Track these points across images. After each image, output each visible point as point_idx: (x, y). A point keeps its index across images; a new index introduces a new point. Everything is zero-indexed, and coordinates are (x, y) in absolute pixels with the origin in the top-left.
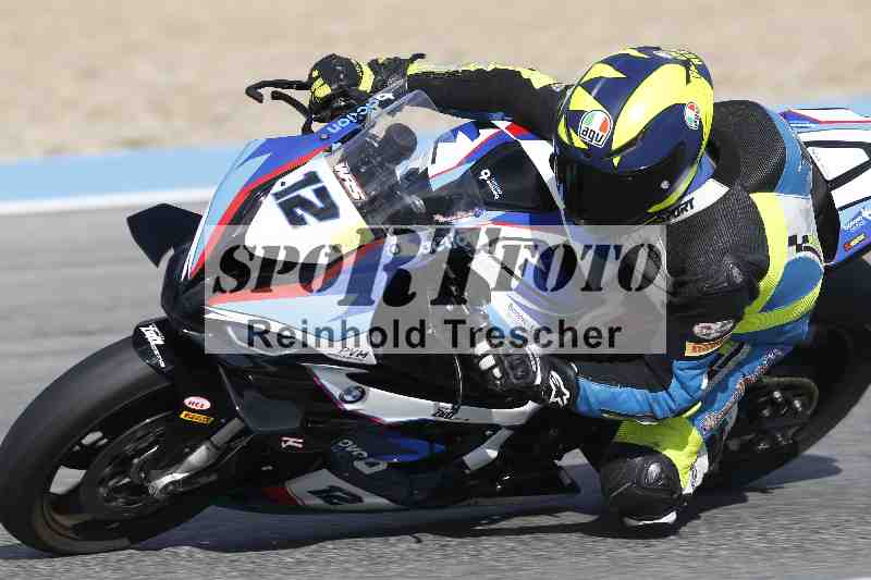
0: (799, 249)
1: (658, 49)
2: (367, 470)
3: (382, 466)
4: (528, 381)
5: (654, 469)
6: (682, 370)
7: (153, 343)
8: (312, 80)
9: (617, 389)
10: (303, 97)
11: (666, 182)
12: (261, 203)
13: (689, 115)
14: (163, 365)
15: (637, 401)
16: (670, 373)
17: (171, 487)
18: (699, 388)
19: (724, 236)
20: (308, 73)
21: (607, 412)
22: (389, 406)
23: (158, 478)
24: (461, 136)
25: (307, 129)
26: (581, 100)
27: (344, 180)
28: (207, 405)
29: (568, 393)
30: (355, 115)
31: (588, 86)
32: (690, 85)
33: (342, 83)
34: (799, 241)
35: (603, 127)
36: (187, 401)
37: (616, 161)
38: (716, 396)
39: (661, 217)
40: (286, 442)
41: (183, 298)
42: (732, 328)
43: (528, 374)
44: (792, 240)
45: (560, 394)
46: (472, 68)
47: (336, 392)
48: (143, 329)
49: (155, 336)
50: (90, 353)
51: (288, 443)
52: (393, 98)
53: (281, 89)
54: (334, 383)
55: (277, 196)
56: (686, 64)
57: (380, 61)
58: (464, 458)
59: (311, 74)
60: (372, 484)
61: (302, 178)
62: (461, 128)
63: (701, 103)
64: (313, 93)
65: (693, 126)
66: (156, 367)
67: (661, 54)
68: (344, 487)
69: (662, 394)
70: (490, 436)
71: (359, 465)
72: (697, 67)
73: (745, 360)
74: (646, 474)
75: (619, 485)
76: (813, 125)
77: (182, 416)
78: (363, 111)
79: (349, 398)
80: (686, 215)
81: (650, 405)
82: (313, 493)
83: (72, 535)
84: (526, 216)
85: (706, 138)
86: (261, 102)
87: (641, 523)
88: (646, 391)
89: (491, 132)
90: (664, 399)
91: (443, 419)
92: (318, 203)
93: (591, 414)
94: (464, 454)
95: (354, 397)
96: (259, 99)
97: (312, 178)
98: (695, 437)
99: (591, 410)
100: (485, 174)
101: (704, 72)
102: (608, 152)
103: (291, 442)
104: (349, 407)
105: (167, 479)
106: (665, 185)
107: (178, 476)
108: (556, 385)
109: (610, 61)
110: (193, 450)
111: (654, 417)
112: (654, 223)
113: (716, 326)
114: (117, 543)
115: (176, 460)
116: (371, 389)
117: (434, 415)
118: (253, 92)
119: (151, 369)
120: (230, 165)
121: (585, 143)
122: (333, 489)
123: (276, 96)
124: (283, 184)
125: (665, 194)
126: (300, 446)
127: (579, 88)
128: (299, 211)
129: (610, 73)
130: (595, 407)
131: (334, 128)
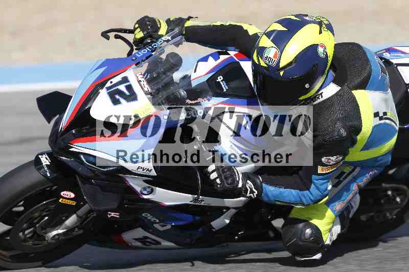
0: (381, 119)
1: (307, 16)
2: (161, 229)
3: (169, 227)
4: (235, 185)
5: (308, 231)
6: (317, 180)
7: (44, 164)
8: (135, 29)
9: (282, 190)
10: (130, 37)
11: (308, 85)
12: (99, 93)
13: (320, 50)
14: (49, 175)
15: (293, 196)
16: (311, 182)
17: (57, 237)
18: (326, 189)
19: (337, 113)
20: (134, 25)
21: (279, 201)
22: (167, 197)
23: (51, 232)
24: (211, 59)
25: (130, 54)
26: (265, 42)
27: (140, 81)
28: (73, 195)
29: (256, 192)
30: (151, 47)
31: (268, 35)
32: (321, 34)
33: (150, 31)
34: (381, 115)
35: (275, 56)
36: (62, 193)
37: (282, 73)
38: (343, 194)
39: (306, 102)
40: (110, 214)
41: (60, 140)
42: (342, 159)
43: (234, 182)
44: (376, 115)
45: (252, 192)
46: (218, 24)
47: (138, 189)
48: (40, 156)
49: (45, 160)
50: (18, 166)
51: (112, 215)
52: (170, 39)
53: (119, 33)
54: (137, 185)
55: (108, 88)
56: (320, 24)
57: (171, 19)
58: (212, 223)
59: (135, 26)
60: (165, 235)
61: (120, 79)
62: (211, 55)
63: (327, 44)
64: (135, 35)
65: (322, 55)
66: (45, 176)
67: (307, 18)
68: (151, 237)
69: (306, 192)
70: (226, 212)
71: (156, 226)
72: (326, 25)
73: (357, 175)
74: (305, 234)
75: (291, 239)
76: (402, 55)
77: (60, 201)
78: (155, 45)
79: (145, 192)
80: (319, 101)
81: (300, 198)
82: (136, 239)
83: (9, 260)
84: (245, 101)
85: (330, 62)
86: (109, 40)
87: (303, 259)
88: (298, 191)
89: (227, 56)
90: (307, 195)
91: (197, 204)
92: (127, 93)
93: (269, 202)
94: (212, 222)
95: (148, 192)
96: (108, 38)
97: (125, 80)
98: (330, 214)
99: (270, 200)
100: (220, 78)
101: (330, 28)
102: (277, 68)
103: (113, 214)
104: (145, 197)
105: (55, 233)
106: (307, 86)
107: (60, 231)
108: (250, 187)
109: (281, 22)
110: (67, 218)
111: (303, 204)
112: (304, 104)
113: (334, 158)
114: (36, 264)
115: (59, 223)
116: (157, 188)
117: (191, 202)
118: (105, 35)
119: (43, 177)
120: (88, 71)
121: (266, 64)
122: (146, 238)
123: (117, 37)
124: (111, 82)
125: (308, 90)
126: (118, 216)
127: (264, 35)
128: (117, 97)
129: (280, 28)
130: (272, 199)
131: (140, 54)
